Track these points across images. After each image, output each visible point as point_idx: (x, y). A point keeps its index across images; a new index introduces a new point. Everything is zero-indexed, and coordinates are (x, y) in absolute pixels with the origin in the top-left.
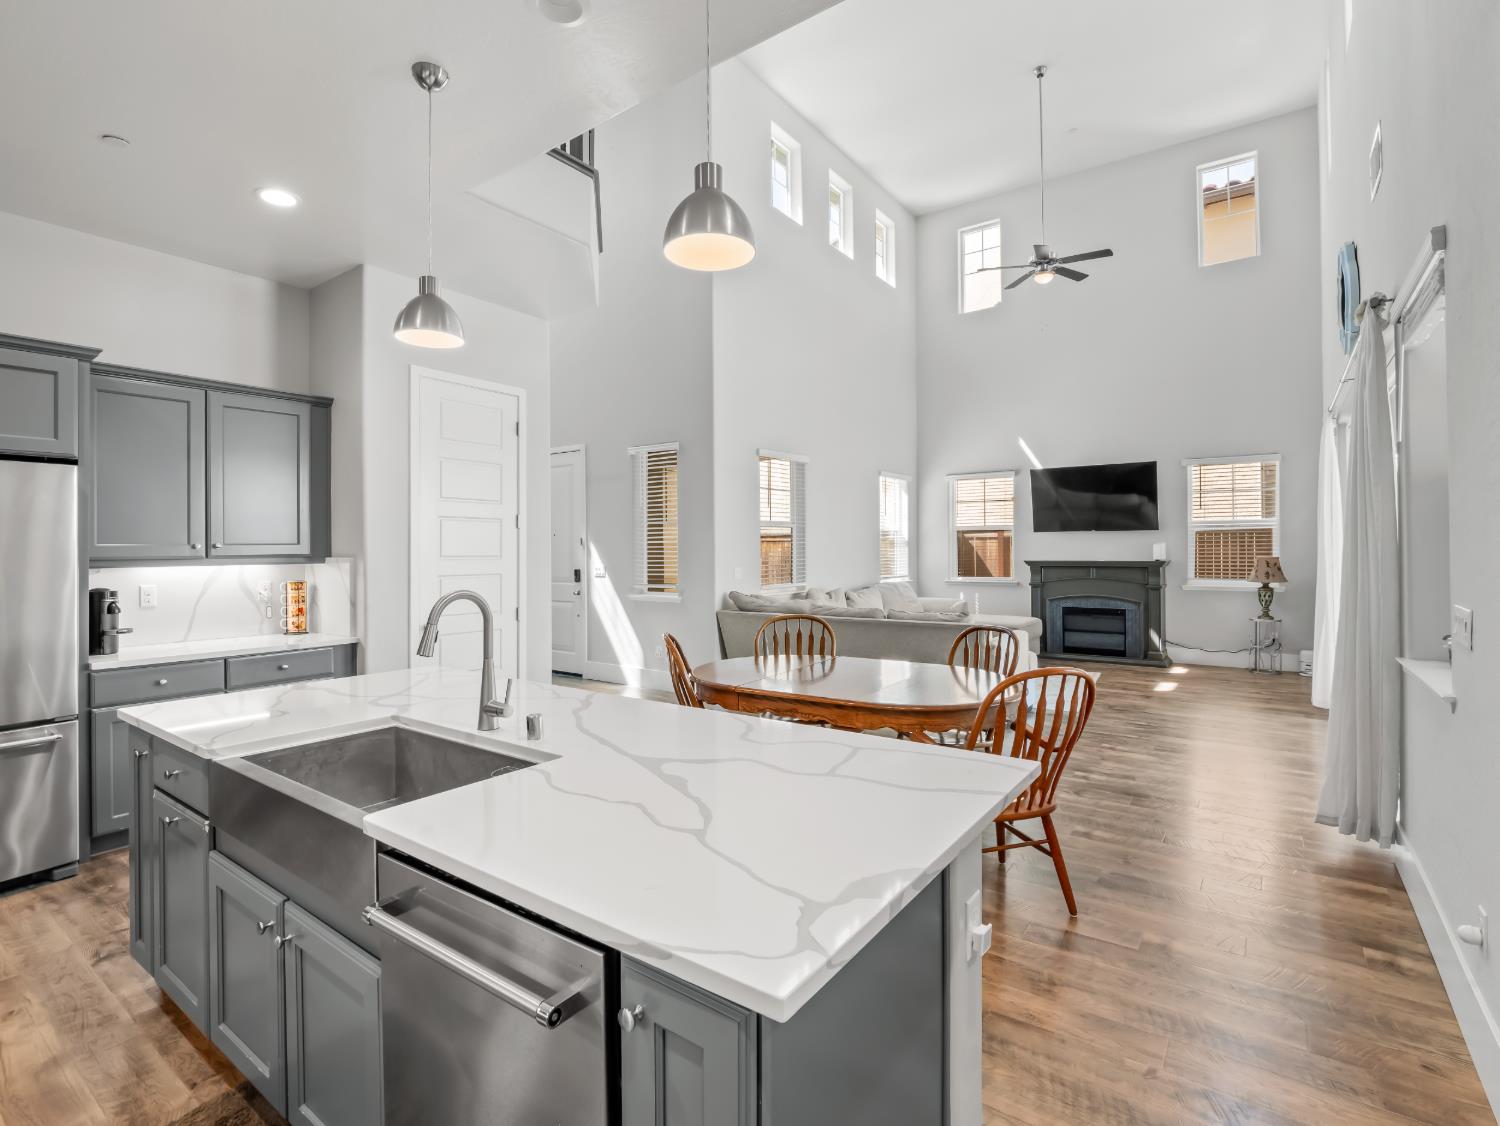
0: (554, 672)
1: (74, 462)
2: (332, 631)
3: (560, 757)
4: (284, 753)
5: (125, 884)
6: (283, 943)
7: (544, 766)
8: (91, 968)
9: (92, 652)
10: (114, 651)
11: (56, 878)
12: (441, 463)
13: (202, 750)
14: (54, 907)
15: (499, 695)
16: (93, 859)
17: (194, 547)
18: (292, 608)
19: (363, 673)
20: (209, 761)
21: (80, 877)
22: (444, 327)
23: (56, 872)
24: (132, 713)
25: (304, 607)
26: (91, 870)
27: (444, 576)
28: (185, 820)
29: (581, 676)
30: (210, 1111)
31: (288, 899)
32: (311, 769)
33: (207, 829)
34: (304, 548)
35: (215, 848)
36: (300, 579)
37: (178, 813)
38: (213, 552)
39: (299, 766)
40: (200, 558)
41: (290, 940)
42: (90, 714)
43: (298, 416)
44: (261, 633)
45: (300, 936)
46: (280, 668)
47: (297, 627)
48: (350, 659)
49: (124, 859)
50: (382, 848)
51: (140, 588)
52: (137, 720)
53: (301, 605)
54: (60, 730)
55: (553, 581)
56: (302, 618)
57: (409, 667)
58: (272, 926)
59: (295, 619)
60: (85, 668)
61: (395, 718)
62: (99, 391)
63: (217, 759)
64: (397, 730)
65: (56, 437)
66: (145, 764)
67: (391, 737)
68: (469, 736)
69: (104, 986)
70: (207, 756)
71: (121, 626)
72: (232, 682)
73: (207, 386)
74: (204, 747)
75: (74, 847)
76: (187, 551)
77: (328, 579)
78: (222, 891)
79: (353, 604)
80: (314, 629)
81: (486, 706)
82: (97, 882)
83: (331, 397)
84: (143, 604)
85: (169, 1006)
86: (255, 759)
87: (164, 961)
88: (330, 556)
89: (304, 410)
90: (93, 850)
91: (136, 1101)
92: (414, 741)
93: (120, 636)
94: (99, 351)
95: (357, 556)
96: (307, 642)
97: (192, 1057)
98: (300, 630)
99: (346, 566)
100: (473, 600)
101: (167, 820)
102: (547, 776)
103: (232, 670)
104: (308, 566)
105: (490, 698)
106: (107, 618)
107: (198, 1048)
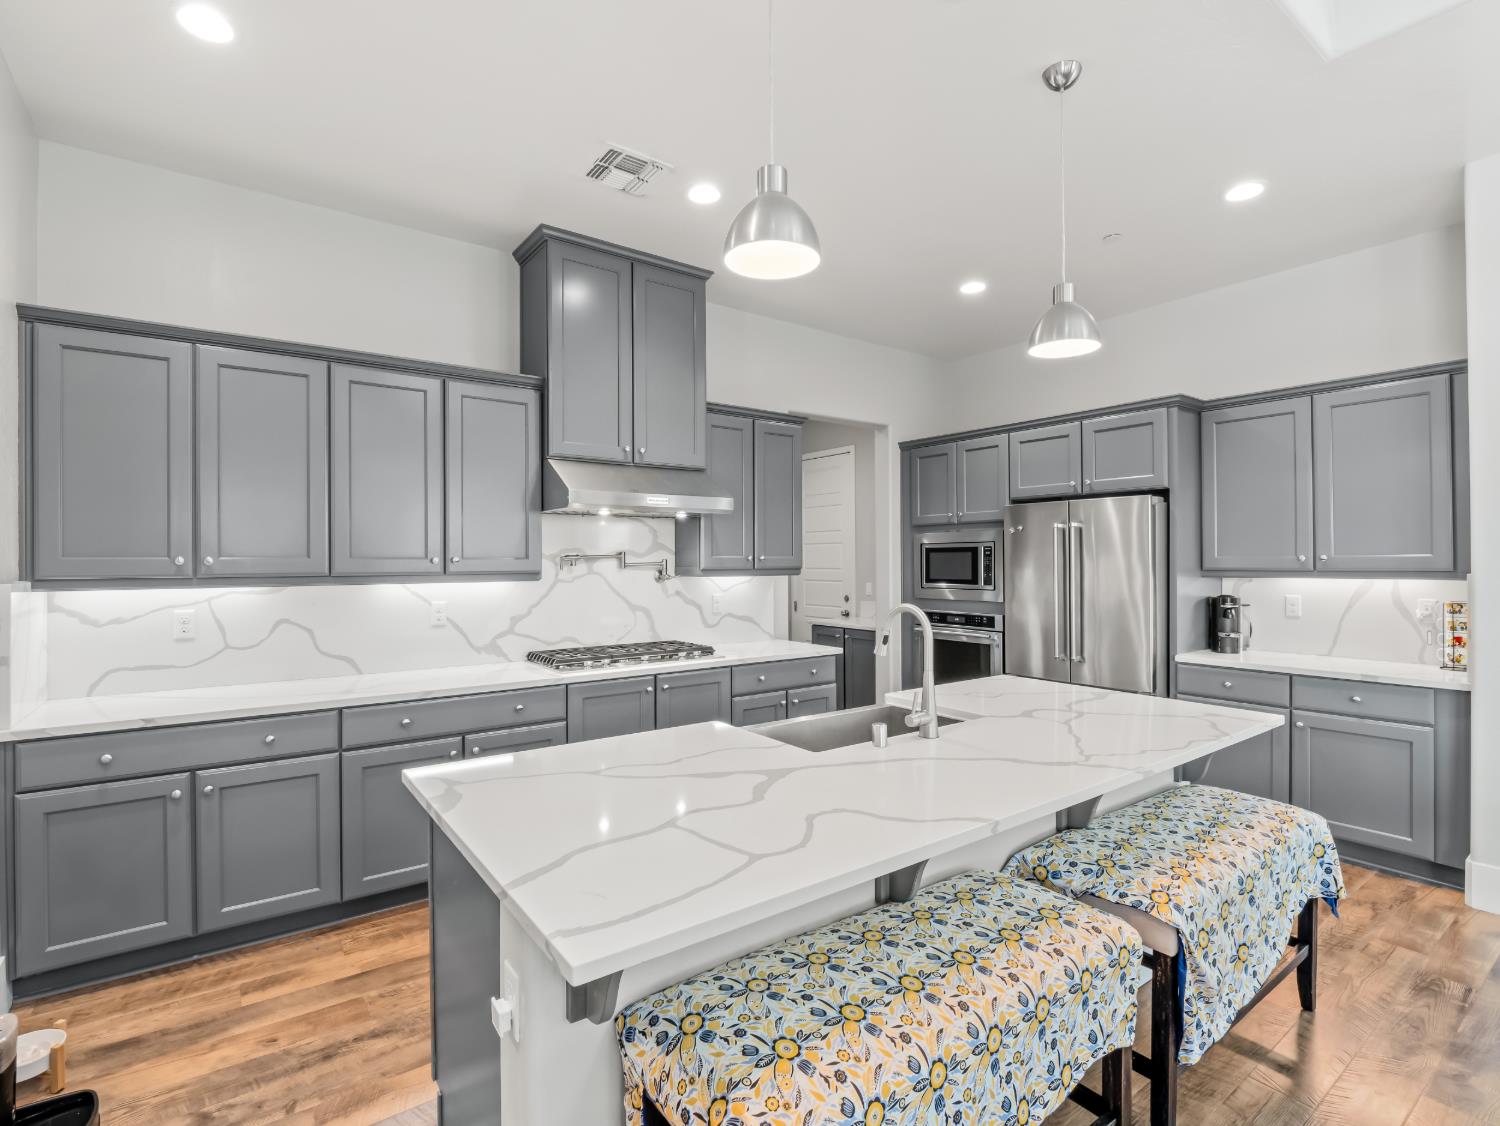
17: (1298, 560)
18: (1448, 636)
25: (1464, 636)
36: (1459, 600)
40: (1308, 571)
43: (1426, 393)
44: (1421, 661)
46: (1352, 700)
47: (1453, 661)
51: (1286, 598)
59: (1451, 650)
62: (1217, 424)
65: (1154, 474)
72: (1298, 702)
73: (1309, 391)
84: (1288, 613)
89: (1436, 384)
98: (1457, 665)
103: (1296, 689)
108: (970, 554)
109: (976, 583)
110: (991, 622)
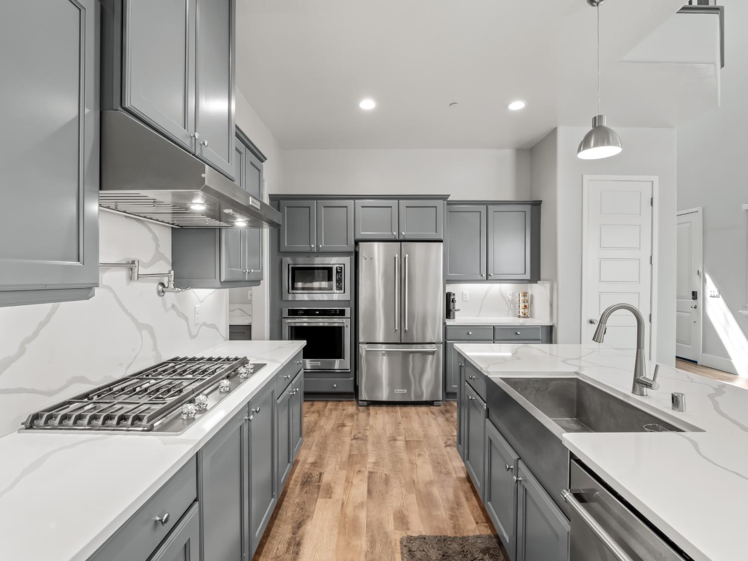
0: (677, 357)
1: (441, 241)
2: (541, 318)
3: (704, 431)
4: (519, 380)
5: (455, 415)
6: (517, 481)
7: (689, 434)
8: (444, 448)
9: (447, 318)
10: (454, 318)
11: (435, 405)
12: (601, 227)
13: (484, 370)
14: (433, 416)
15: (648, 374)
16: (446, 401)
17: (482, 275)
18: (522, 305)
19: (556, 343)
20: (487, 376)
21: (442, 407)
22: (609, 144)
23: (435, 402)
24: (459, 346)
25: (527, 305)
26: (445, 405)
27: (601, 292)
28: (477, 400)
29: (696, 362)
30: (483, 540)
31: (520, 459)
32: (532, 391)
33: (485, 407)
34: (528, 276)
35: (488, 418)
36: (525, 291)
37: (475, 397)
38: (489, 278)
39: (526, 388)
40: (484, 280)
41: (520, 481)
42: (446, 342)
43: (525, 211)
44: (508, 315)
45: (526, 481)
46: (517, 334)
47: (524, 314)
48: (549, 334)
49: (455, 404)
50: (572, 456)
51: (463, 293)
52: (460, 350)
53: (526, 304)
54: (437, 347)
55: (677, 298)
56: (526, 310)
57: (581, 343)
58: (512, 469)
59: (523, 311)
60: (444, 323)
61: (577, 373)
62: (450, 212)
63: (490, 376)
64: (578, 380)
65: (436, 232)
66: (463, 370)
67: (574, 384)
68: (625, 395)
69: (448, 458)
70: (486, 374)
71: (456, 308)
72: (497, 337)
73: (487, 203)
74: (485, 370)
75: (440, 396)
76: (479, 277)
77: (539, 291)
78: (491, 440)
79: (551, 305)
80: (532, 316)
81: (638, 379)
82: (447, 411)
83: (540, 200)
84: (464, 299)
85: (469, 479)
86: (506, 380)
87: (468, 459)
88: (540, 280)
89: (528, 208)
90: (446, 397)
91: (456, 517)
92: (589, 389)
93: (456, 312)
94: (449, 195)
95: (553, 280)
96: (528, 322)
97: (477, 508)
98: (525, 316)
99: (548, 285)
100: (629, 310)
101: (470, 398)
102: (695, 445)
103: (496, 332)
104: (529, 285)
105: (641, 374)
106: (452, 304)
107: (479, 505)
108: (326, 271)
109: (331, 289)
110: (342, 313)
